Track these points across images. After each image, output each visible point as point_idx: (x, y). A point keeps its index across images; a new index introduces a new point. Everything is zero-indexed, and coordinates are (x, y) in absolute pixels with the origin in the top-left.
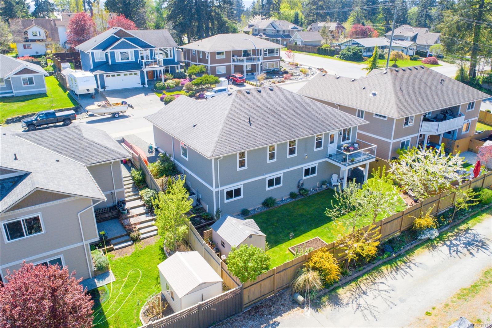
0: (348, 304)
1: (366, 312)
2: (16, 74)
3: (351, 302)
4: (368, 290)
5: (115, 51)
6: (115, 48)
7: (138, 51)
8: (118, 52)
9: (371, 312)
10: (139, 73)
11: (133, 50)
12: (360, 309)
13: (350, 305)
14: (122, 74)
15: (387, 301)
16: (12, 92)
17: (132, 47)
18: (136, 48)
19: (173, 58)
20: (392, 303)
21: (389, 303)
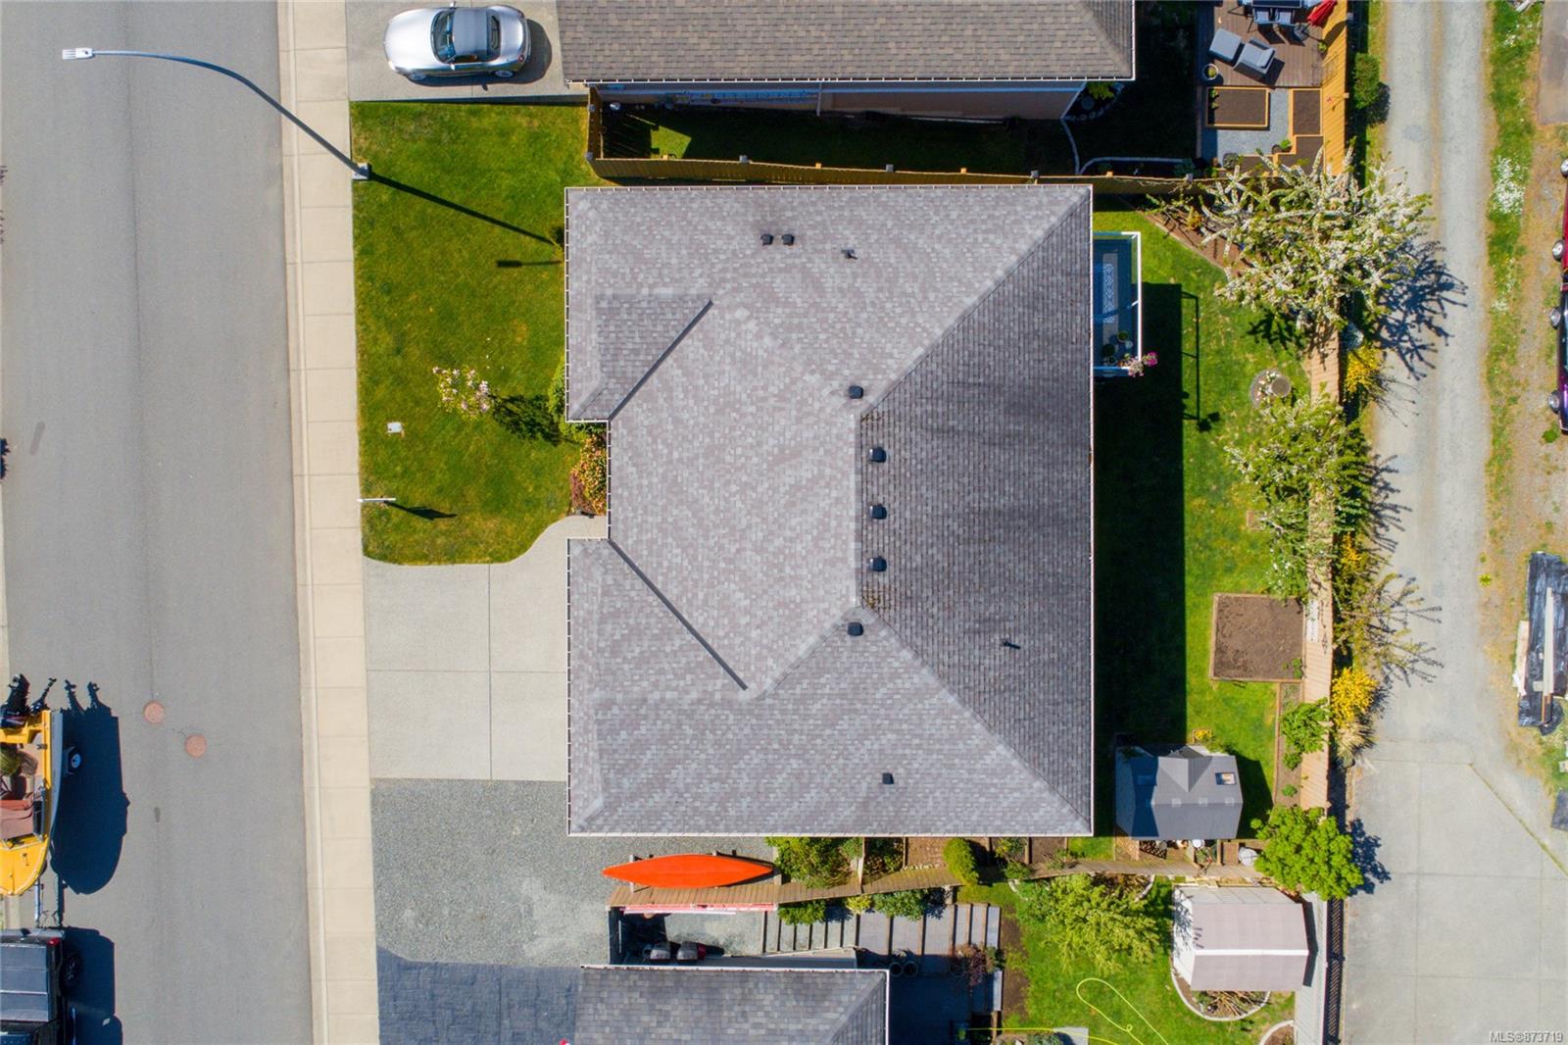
0: (1387, 679)
1: (1419, 666)
3: (1387, 671)
4: (1385, 619)
9: (1425, 660)
12: (1409, 672)
13: (1392, 677)
15: (1425, 614)
20: (1433, 609)
21: (1429, 614)
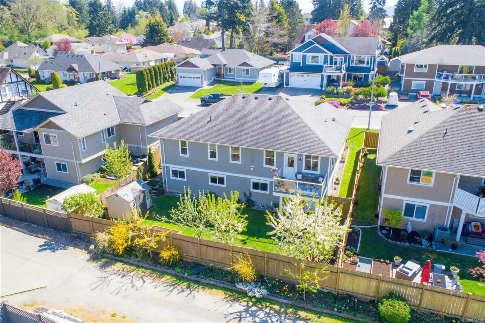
1: (100, 282)
2: (239, 65)
5: (307, 54)
6: (308, 52)
7: (327, 56)
8: (309, 55)
9: (100, 285)
10: (320, 76)
11: (323, 55)
14: (305, 75)
15: (119, 289)
16: (235, 79)
17: (323, 52)
18: (326, 53)
19: (369, 66)
